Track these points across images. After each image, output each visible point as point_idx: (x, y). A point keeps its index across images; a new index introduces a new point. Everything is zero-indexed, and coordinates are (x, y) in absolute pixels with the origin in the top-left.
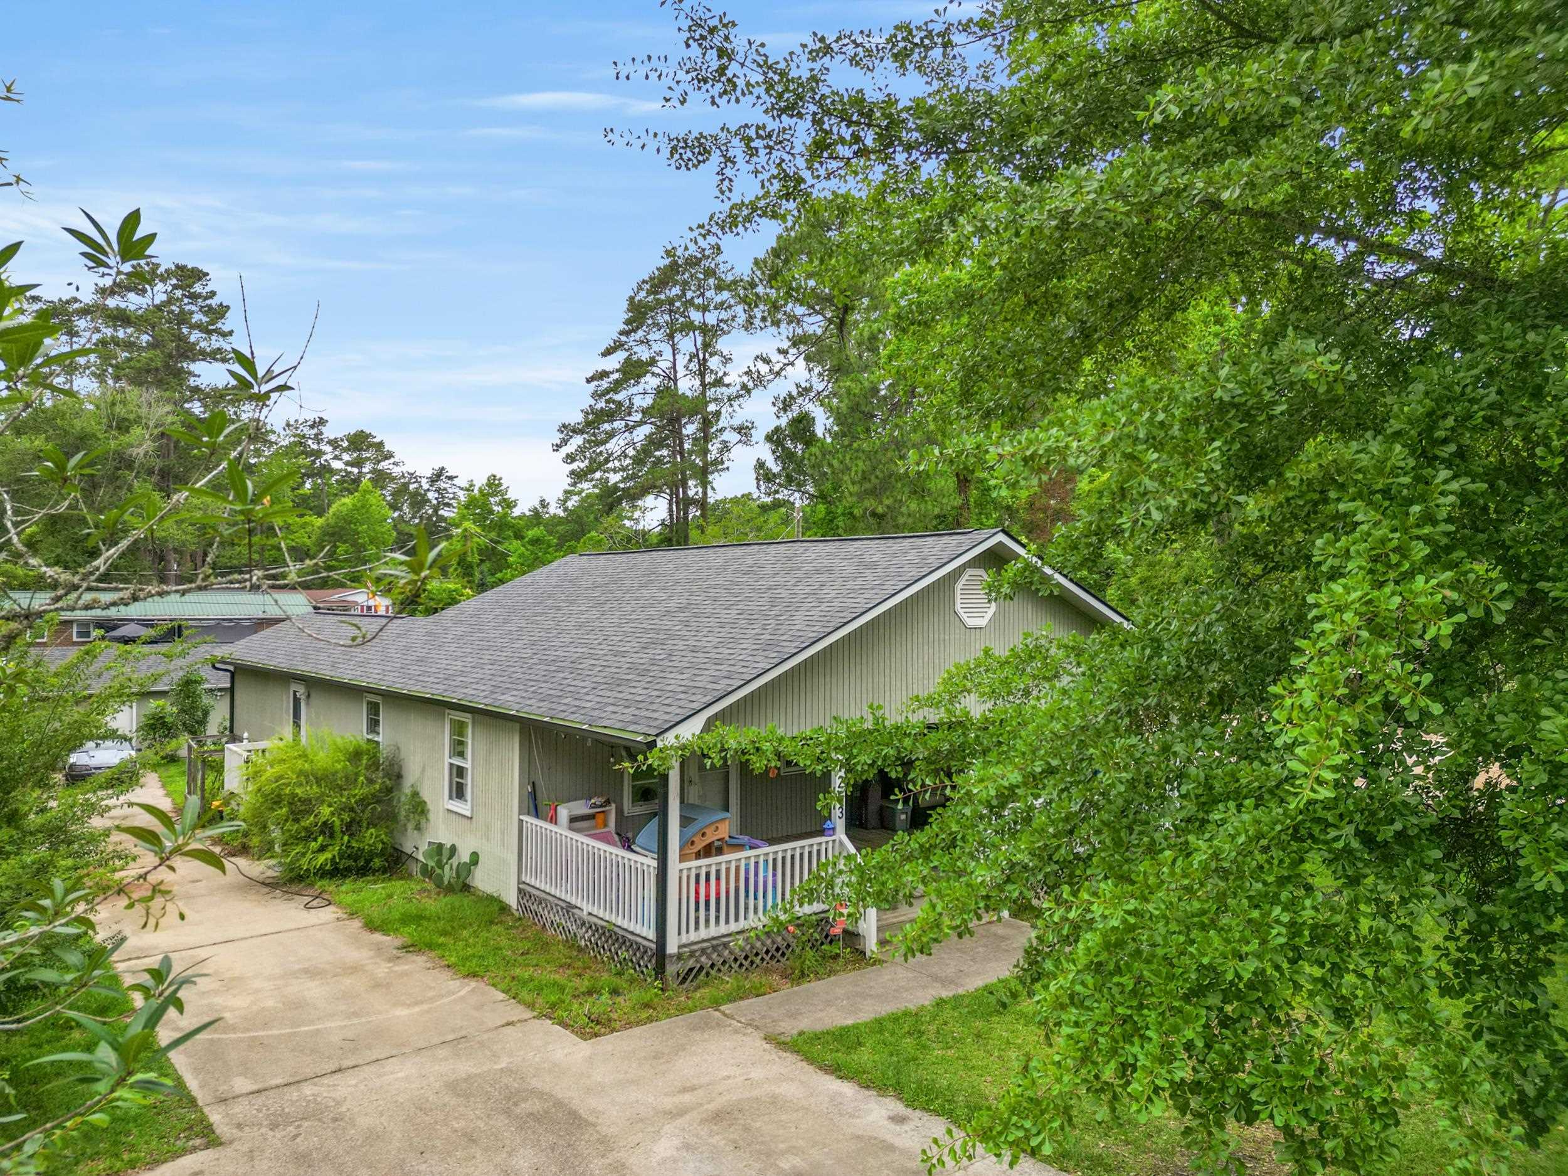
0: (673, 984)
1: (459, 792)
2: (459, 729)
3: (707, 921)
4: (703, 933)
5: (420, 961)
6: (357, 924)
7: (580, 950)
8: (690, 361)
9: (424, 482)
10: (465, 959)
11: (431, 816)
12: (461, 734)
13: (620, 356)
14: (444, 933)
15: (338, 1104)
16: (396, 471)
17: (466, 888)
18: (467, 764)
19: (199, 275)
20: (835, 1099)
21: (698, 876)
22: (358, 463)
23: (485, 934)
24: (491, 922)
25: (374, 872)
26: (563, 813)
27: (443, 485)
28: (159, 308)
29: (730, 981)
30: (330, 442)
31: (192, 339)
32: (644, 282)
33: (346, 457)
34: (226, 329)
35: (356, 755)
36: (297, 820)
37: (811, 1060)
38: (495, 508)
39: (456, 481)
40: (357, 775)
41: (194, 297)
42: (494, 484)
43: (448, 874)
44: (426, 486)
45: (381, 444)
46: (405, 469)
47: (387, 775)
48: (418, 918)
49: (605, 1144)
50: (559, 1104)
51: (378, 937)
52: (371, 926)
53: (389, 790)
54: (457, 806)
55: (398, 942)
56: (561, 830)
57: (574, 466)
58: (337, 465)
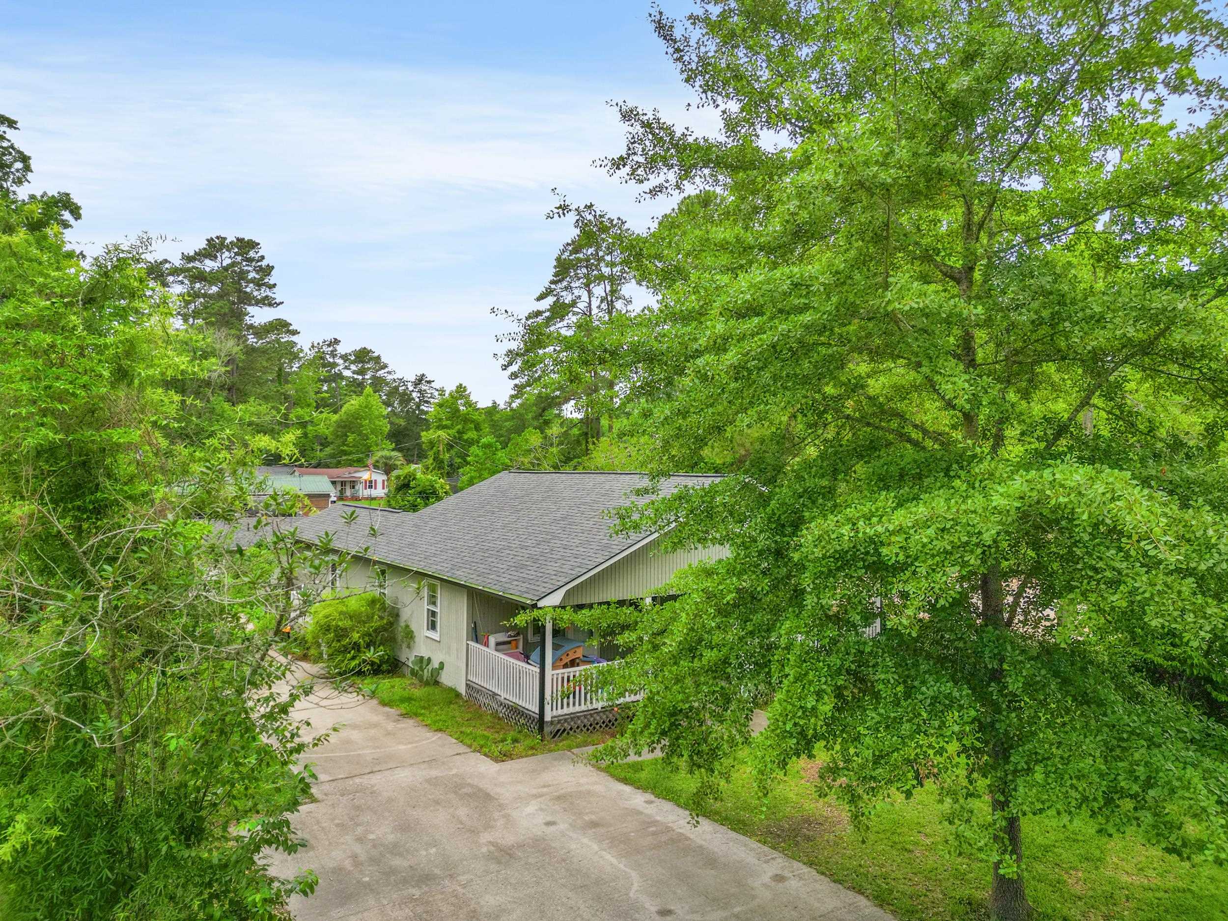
0: (548, 738)
1: (433, 626)
2: (432, 589)
3: (568, 704)
4: (566, 710)
5: (410, 722)
6: (374, 702)
7: (499, 719)
8: (602, 302)
9: (409, 384)
10: (435, 722)
11: (416, 639)
12: (434, 592)
13: (550, 300)
14: (424, 708)
15: (373, 786)
16: (389, 377)
17: (437, 683)
18: (437, 610)
19: (253, 245)
20: (619, 793)
21: (563, 678)
22: (361, 372)
23: (446, 709)
24: (451, 703)
25: (383, 672)
26: (492, 640)
27: (424, 388)
28: (226, 269)
29: (580, 738)
30: (342, 357)
31: (248, 290)
32: (568, 244)
33: (353, 367)
34: (271, 282)
35: (373, 602)
36: (339, 641)
37: (612, 776)
38: (461, 408)
39: (433, 385)
40: (373, 614)
41: (250, 260)
42: (461, 390)
43: (426, 674)
44: (411, 388)
45: (379, 357)
46: (395, 377)
47: (390, 615)
48: (409, 699)
49: (501, 807)
50: (480, 790)
51: (387, 709)
52: (384, 704)
53: (391, 624)
54: (431, 634)
55: (399, 712)
56: (491, 651)
57: (517, 381)
58: (347, 373)
